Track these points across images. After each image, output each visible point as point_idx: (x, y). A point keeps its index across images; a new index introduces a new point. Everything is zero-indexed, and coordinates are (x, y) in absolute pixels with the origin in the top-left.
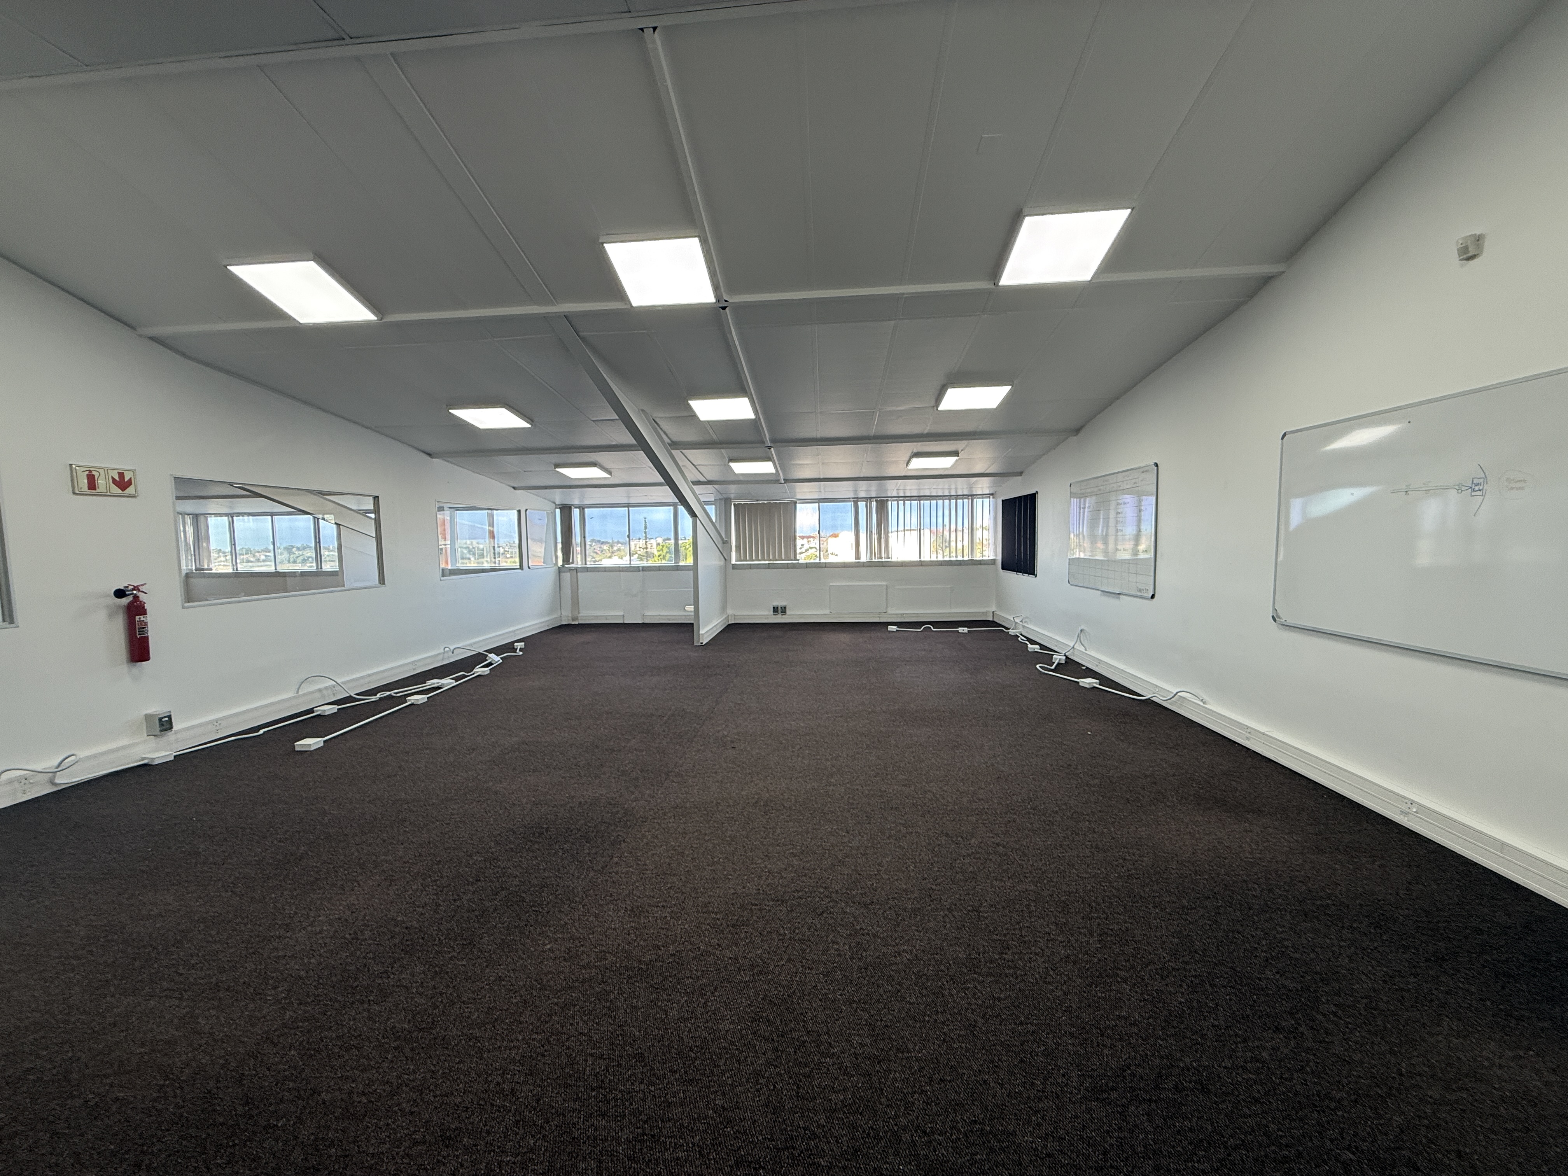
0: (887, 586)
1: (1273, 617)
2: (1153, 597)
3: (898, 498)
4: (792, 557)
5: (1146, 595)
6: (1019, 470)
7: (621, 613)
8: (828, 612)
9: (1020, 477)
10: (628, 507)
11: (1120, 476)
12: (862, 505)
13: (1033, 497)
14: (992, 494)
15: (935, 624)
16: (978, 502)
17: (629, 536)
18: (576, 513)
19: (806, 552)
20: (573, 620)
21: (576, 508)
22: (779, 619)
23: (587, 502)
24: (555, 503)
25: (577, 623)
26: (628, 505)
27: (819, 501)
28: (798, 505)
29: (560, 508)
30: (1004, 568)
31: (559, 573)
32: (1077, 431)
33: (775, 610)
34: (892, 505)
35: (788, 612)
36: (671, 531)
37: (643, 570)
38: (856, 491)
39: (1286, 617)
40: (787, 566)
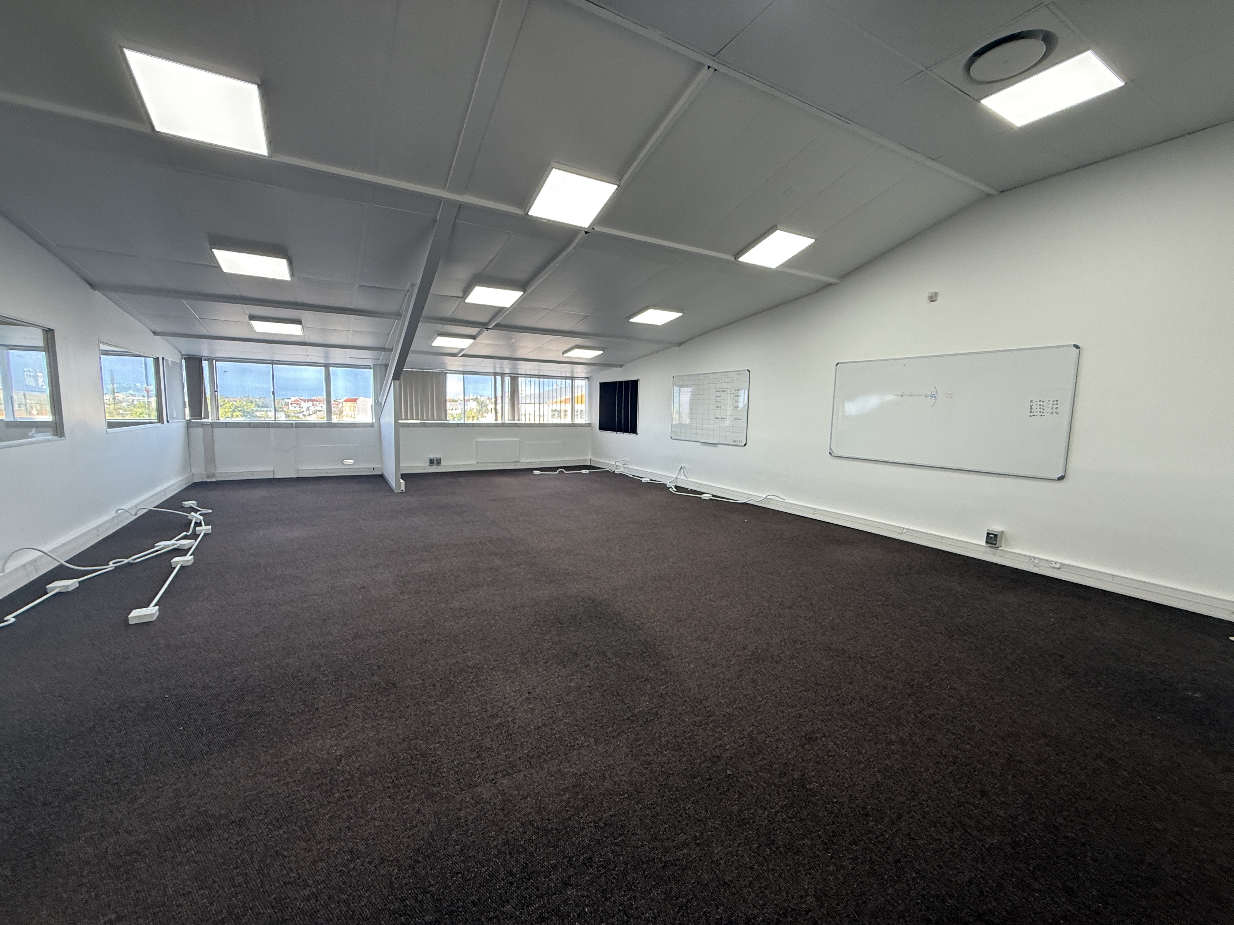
0: (520, 442)
1: (830, 453)
2: (745, 445)
3: (526, 375)
4: (443, 418)
5: (740, 444)
6: (621, 364)
7: (272, 469)
8: (475, 462)
9: (620, 369)
10: (272, 364)
11: (719, 375)
12: (499, 378)
13: (634, 384)
14: (587, 378)
15: (567, 468)
16: (577, 382)
17: (273, 393)
18: (205, 364)
19: (454, 414)
20: (208, 477)
21: (205, 360)
22: (435, 469)
23: (219, 355)
24: (181, 353)
25: (214, 480)
26: (273, 362)
27: (464, 373)
28: (448, 375)
29: (185, 358)
30: (601, 428)
31: (188, 427)
32: (680, 344)
33: (432, 462)
34: (521, 380)
35: (442, 463)
36: (323, 391)
37: (296, 427)
38: (495, 368)
39: (836, 453)
40: (441, 425)
